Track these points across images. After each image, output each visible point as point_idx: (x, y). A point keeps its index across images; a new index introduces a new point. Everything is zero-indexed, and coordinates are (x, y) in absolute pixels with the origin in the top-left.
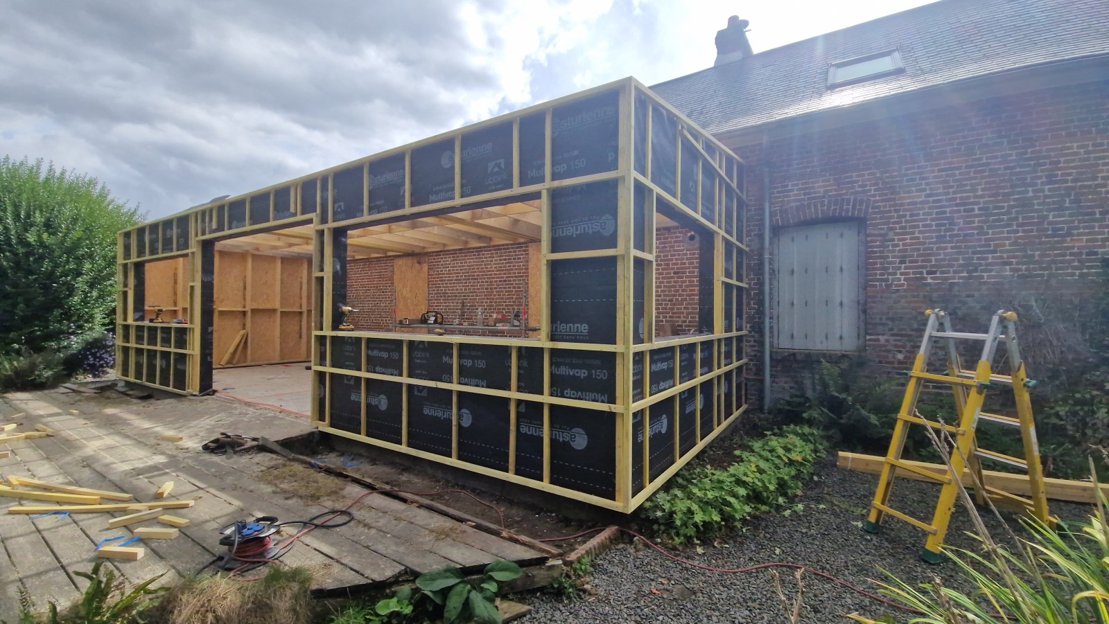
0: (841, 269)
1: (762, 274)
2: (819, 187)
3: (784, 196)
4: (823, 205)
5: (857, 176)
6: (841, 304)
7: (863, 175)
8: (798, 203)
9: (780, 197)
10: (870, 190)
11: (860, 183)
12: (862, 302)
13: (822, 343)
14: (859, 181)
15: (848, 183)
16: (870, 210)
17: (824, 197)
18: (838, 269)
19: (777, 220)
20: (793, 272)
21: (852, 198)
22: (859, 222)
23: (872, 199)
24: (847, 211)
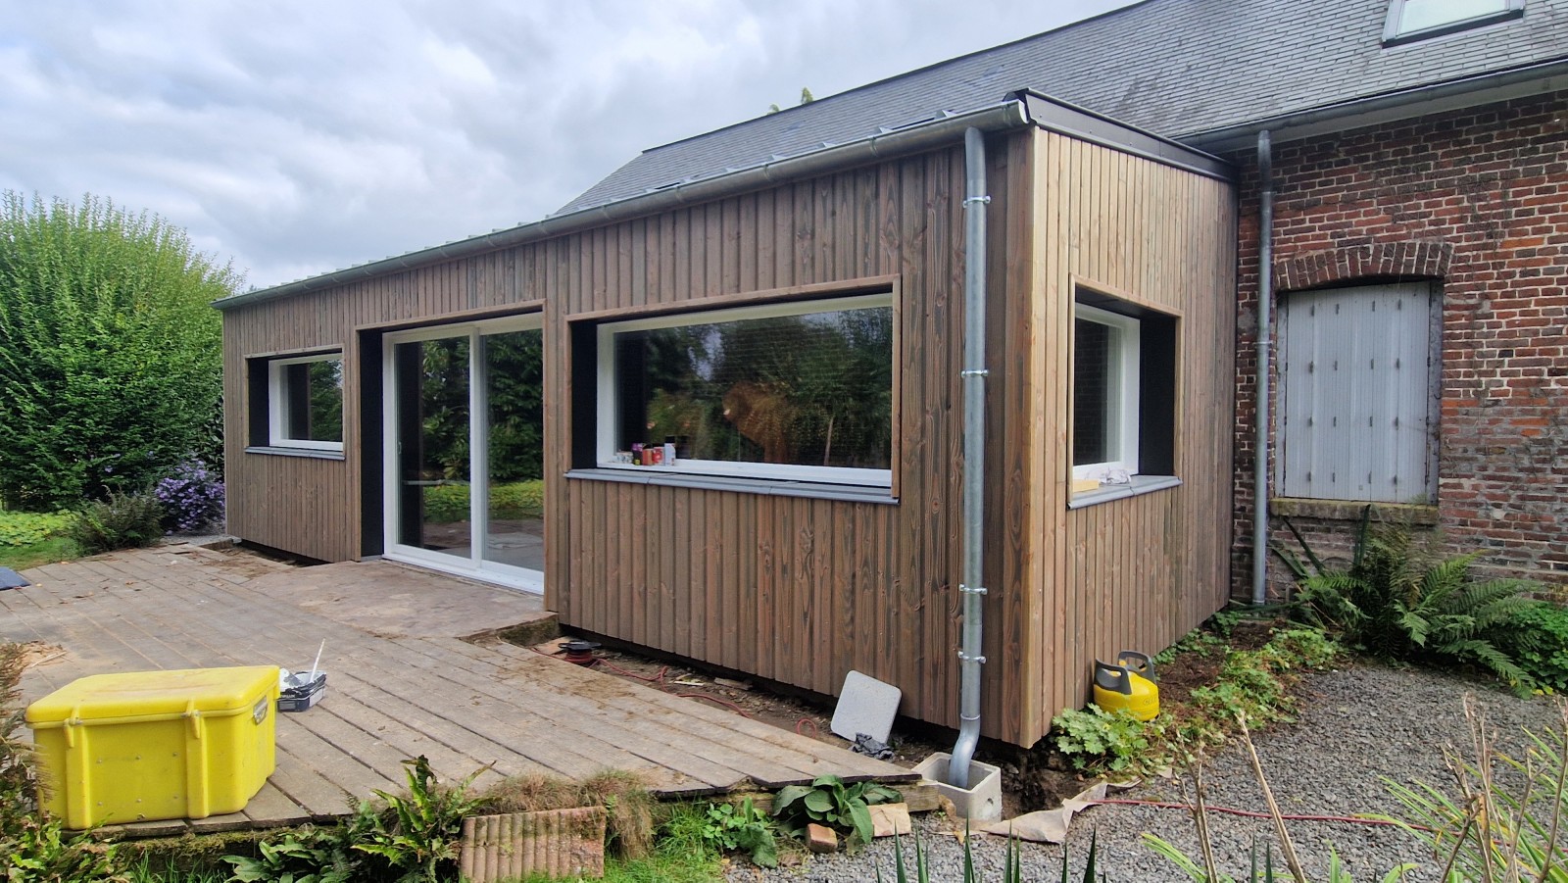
0: (1398, 365)
1: (1256, 371)
2: (1359, 224)
3: (1297, 240)
4: (1365, 252)
5: (1427, 205)
6: (1397, 423)
7: (1439, 204)
8: (1322, 251)
9: (1288, 241)
10: (1450, 230)
11: (1432, 217)
12: (1432, 420)
13: (1361, 488)
14: (1430, 213)
15: (1412, 216)
16: (1450, 265)
17: (1367, 241)
18: (1393, 362)
19: (1283, 280)
20: (1311, 368)
21: (1418, 242)
22: (1431, 284)
23: (1454, 245)
24: (1409, 265)
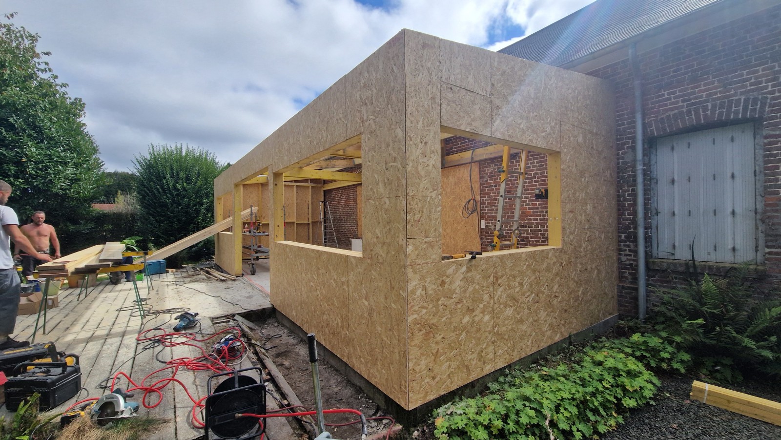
0: (733, 176)
1: (635, 185)
2: (700, 92)
3: (660, 106)
4: (705, 109)
5: (748, 74)
6: (733, 213)
7: (757, 71)
8: (676, 111)
9: (654, 108)
10: (766, 87)
11: (753, 80)
12: (759, 210)
13: (709, 254)
14: (751, 78)
15: (737, 82)
16: (767, 109)
17: (707, 101)
18: (729, 175)
19: (652, 131)
20: (673, 181)
21: (743, 98)
22: (754, 123)
23: (769, 96)
24: (737, 113)
